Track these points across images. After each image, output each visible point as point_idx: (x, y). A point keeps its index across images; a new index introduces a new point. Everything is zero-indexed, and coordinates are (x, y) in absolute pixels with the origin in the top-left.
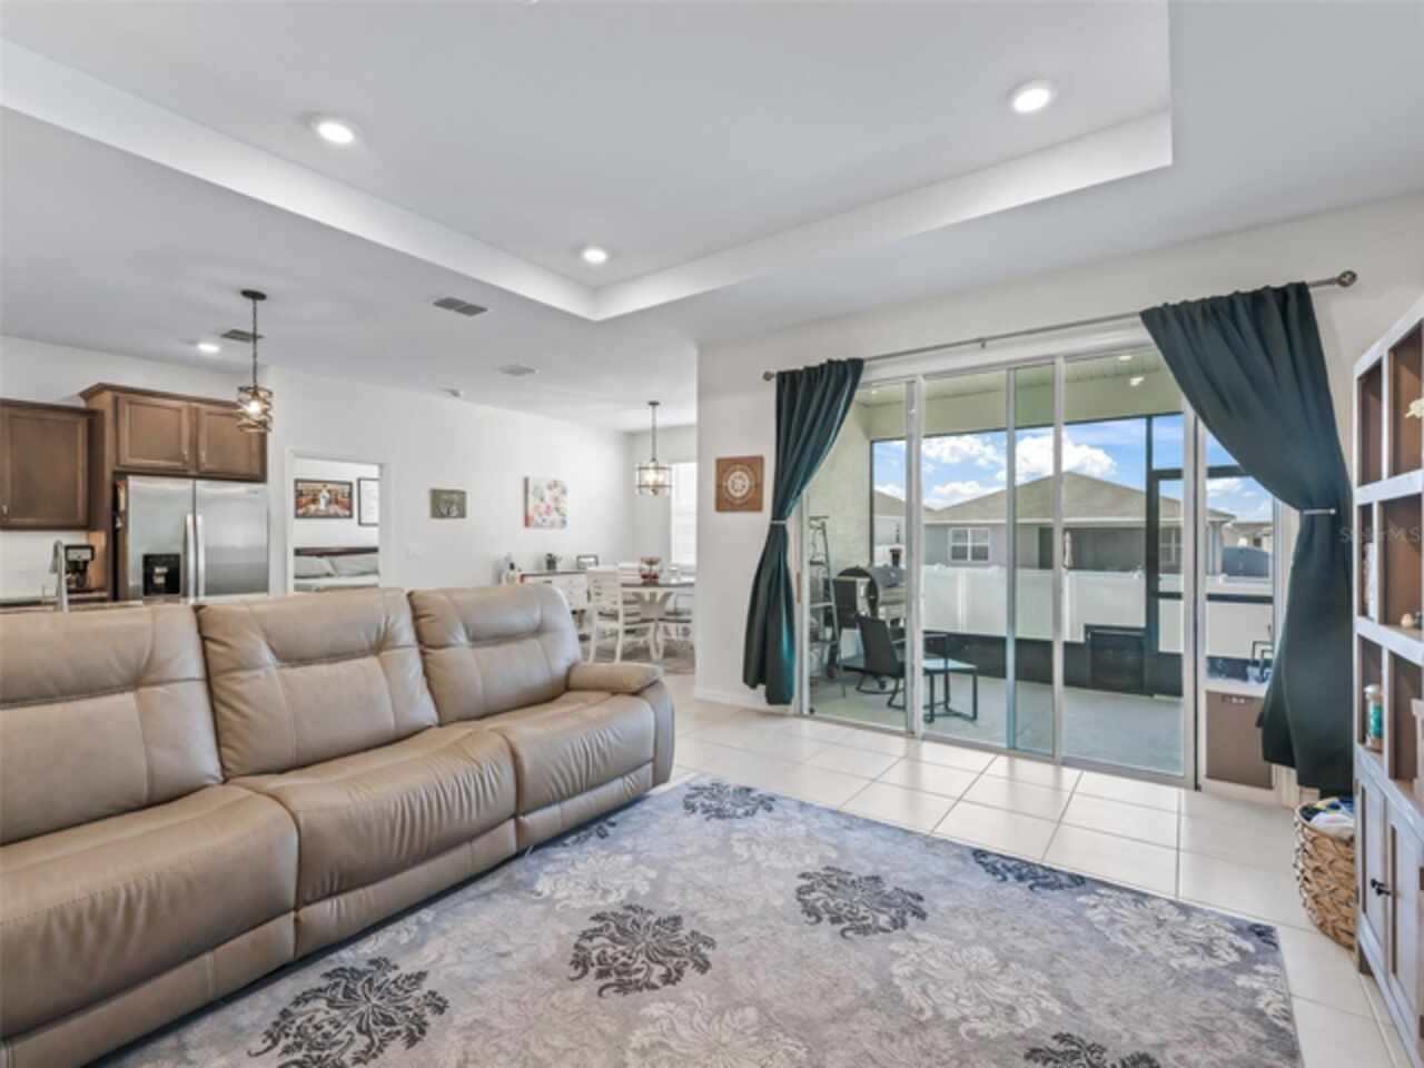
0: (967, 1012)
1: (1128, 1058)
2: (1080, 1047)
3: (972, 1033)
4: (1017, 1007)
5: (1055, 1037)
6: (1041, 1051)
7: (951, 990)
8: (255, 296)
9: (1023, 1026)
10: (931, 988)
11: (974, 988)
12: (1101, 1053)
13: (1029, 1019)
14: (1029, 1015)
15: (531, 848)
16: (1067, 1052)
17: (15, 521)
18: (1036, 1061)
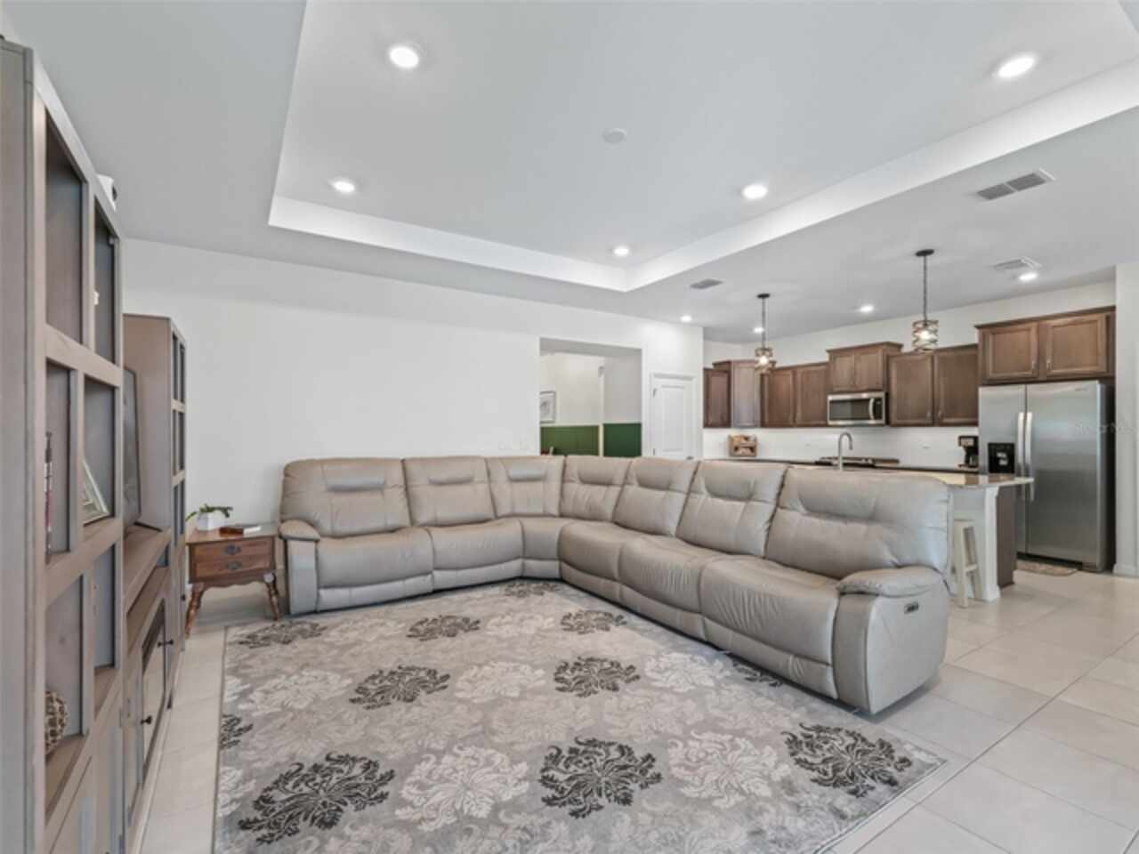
0: (441, 767)
1: (340, 816)
2: (371, 800)
3: (428, 759)
4: (421, 793)
5: (387, 794)
6: (389, 780)
7: (463, 770)
8: (924, 253)
9: (409, 784)
10: (473, 763)
11: (455, 783)
12: (357, 807)
13: (408, 792)
14: (412, 794)
15: (727, 652)
16: (375, 790)
17: (946, 420)
18: (387, 773)
